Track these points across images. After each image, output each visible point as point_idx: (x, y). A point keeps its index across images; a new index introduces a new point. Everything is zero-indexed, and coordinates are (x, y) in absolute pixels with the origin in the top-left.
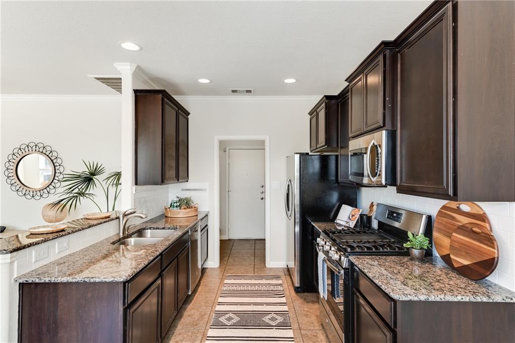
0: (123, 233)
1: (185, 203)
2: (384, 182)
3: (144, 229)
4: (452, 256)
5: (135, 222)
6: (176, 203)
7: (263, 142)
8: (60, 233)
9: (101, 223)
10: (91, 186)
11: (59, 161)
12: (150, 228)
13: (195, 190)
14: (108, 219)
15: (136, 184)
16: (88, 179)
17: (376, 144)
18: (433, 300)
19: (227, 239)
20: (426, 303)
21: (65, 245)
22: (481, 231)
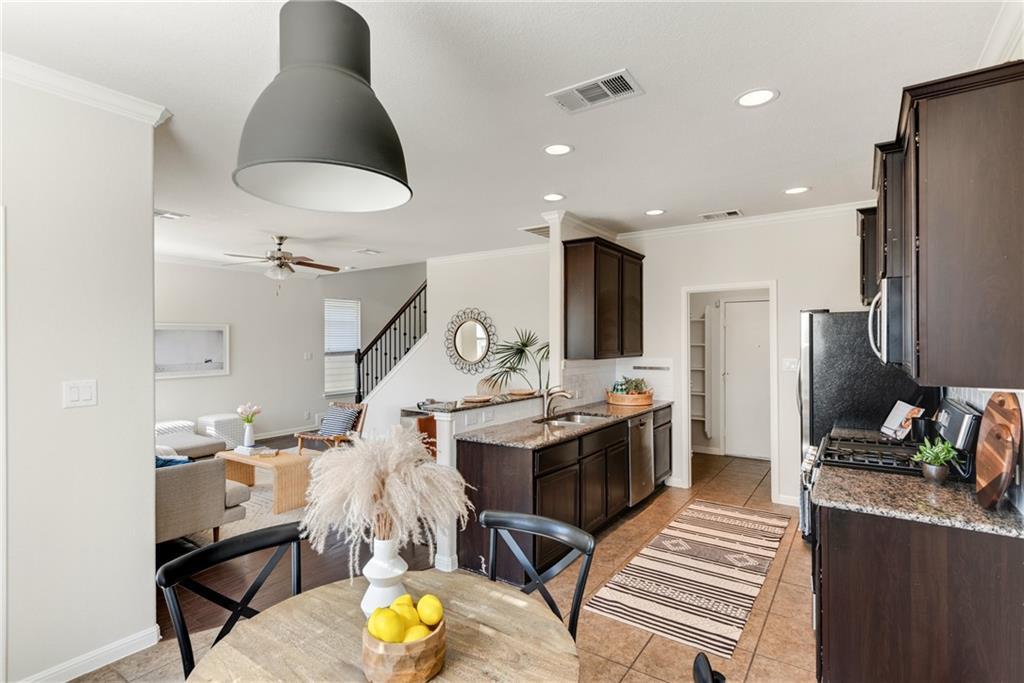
0: (548, 414)
1: (636, 387)
2: (885, 360)
3: (574, 414)
5: (566, 406)
6: (621, 385)
7: (766, 291)
8: (486, 403)
9: (523, 400)
10: (523, 359)
11: (489, 321)
12: (580, 414)
13: (651, 368)
14: (531, 396)
15: (566, 357)
16: (520, 352)
18: (869, 512)
19: (722, 454)
20: (859, 514)
21: (490, 415)
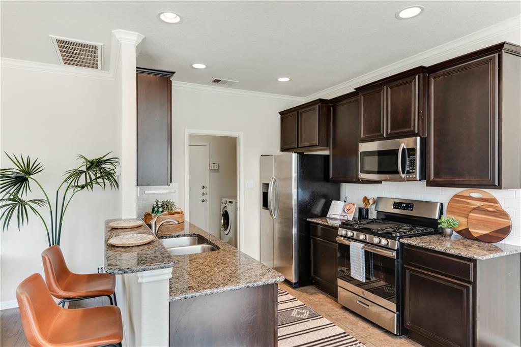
2: (418, 178)
4: (470, 230)
15: (138, 184)
17: (405, 148)
22: (495, 210)
